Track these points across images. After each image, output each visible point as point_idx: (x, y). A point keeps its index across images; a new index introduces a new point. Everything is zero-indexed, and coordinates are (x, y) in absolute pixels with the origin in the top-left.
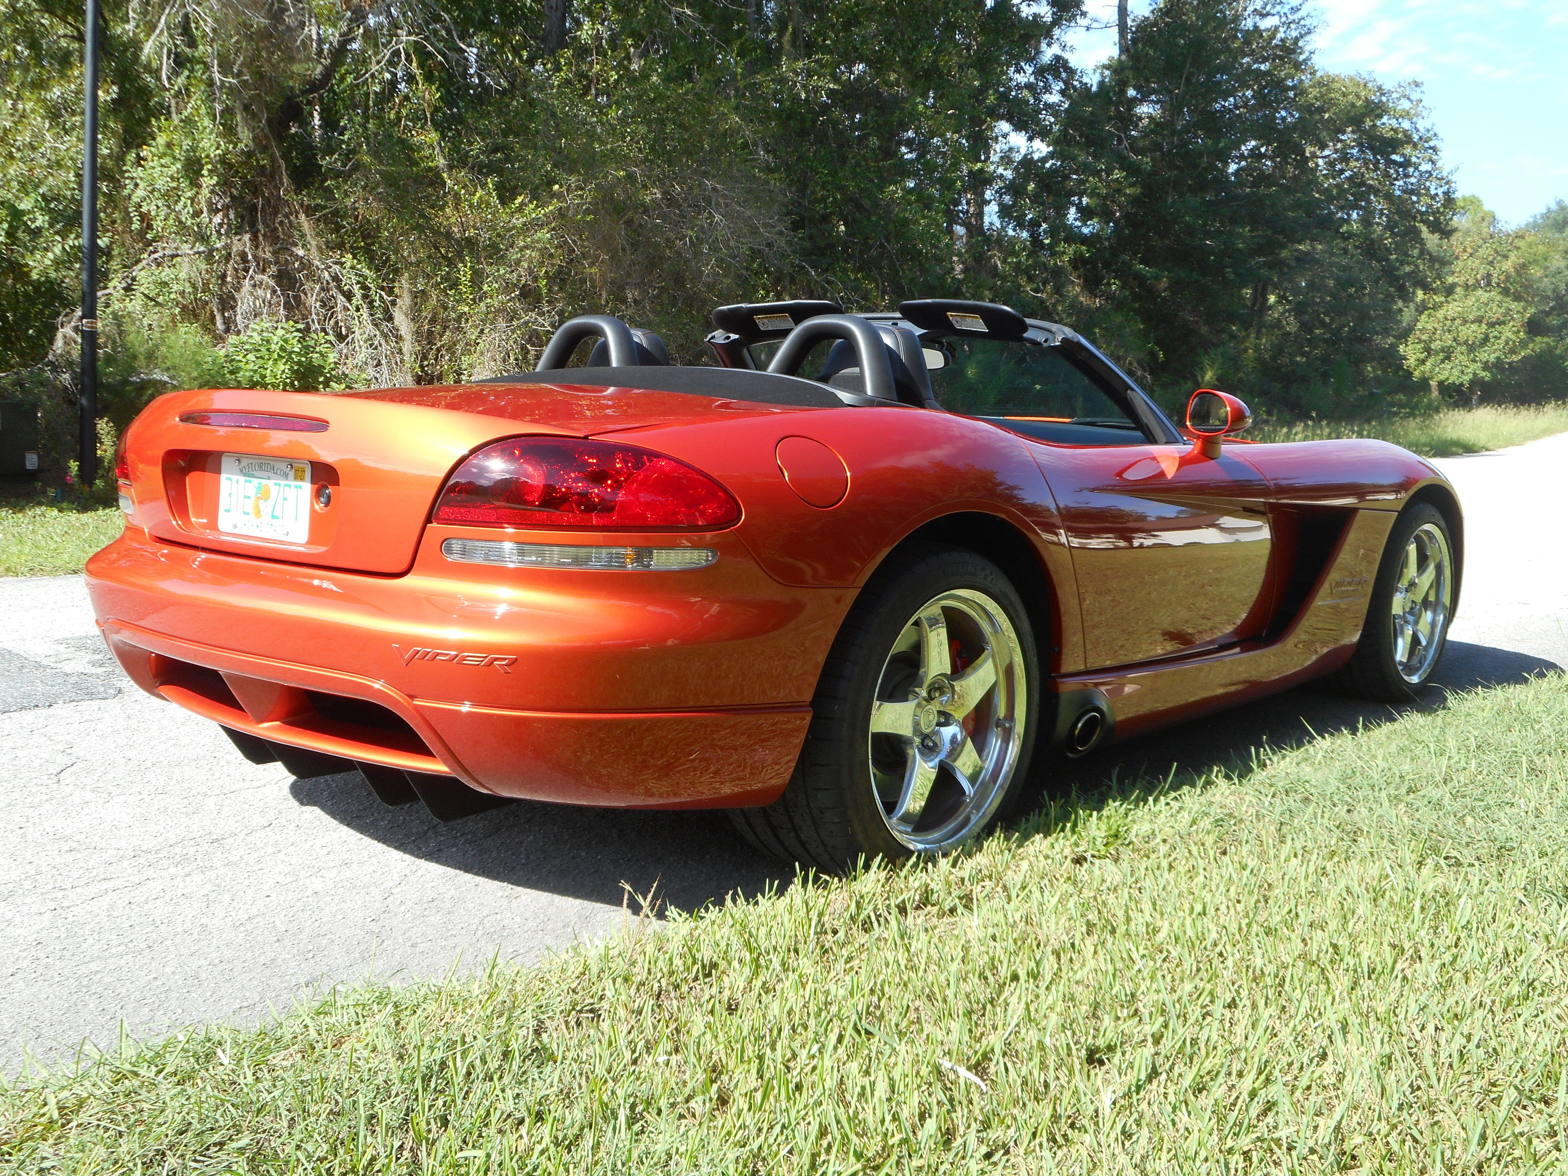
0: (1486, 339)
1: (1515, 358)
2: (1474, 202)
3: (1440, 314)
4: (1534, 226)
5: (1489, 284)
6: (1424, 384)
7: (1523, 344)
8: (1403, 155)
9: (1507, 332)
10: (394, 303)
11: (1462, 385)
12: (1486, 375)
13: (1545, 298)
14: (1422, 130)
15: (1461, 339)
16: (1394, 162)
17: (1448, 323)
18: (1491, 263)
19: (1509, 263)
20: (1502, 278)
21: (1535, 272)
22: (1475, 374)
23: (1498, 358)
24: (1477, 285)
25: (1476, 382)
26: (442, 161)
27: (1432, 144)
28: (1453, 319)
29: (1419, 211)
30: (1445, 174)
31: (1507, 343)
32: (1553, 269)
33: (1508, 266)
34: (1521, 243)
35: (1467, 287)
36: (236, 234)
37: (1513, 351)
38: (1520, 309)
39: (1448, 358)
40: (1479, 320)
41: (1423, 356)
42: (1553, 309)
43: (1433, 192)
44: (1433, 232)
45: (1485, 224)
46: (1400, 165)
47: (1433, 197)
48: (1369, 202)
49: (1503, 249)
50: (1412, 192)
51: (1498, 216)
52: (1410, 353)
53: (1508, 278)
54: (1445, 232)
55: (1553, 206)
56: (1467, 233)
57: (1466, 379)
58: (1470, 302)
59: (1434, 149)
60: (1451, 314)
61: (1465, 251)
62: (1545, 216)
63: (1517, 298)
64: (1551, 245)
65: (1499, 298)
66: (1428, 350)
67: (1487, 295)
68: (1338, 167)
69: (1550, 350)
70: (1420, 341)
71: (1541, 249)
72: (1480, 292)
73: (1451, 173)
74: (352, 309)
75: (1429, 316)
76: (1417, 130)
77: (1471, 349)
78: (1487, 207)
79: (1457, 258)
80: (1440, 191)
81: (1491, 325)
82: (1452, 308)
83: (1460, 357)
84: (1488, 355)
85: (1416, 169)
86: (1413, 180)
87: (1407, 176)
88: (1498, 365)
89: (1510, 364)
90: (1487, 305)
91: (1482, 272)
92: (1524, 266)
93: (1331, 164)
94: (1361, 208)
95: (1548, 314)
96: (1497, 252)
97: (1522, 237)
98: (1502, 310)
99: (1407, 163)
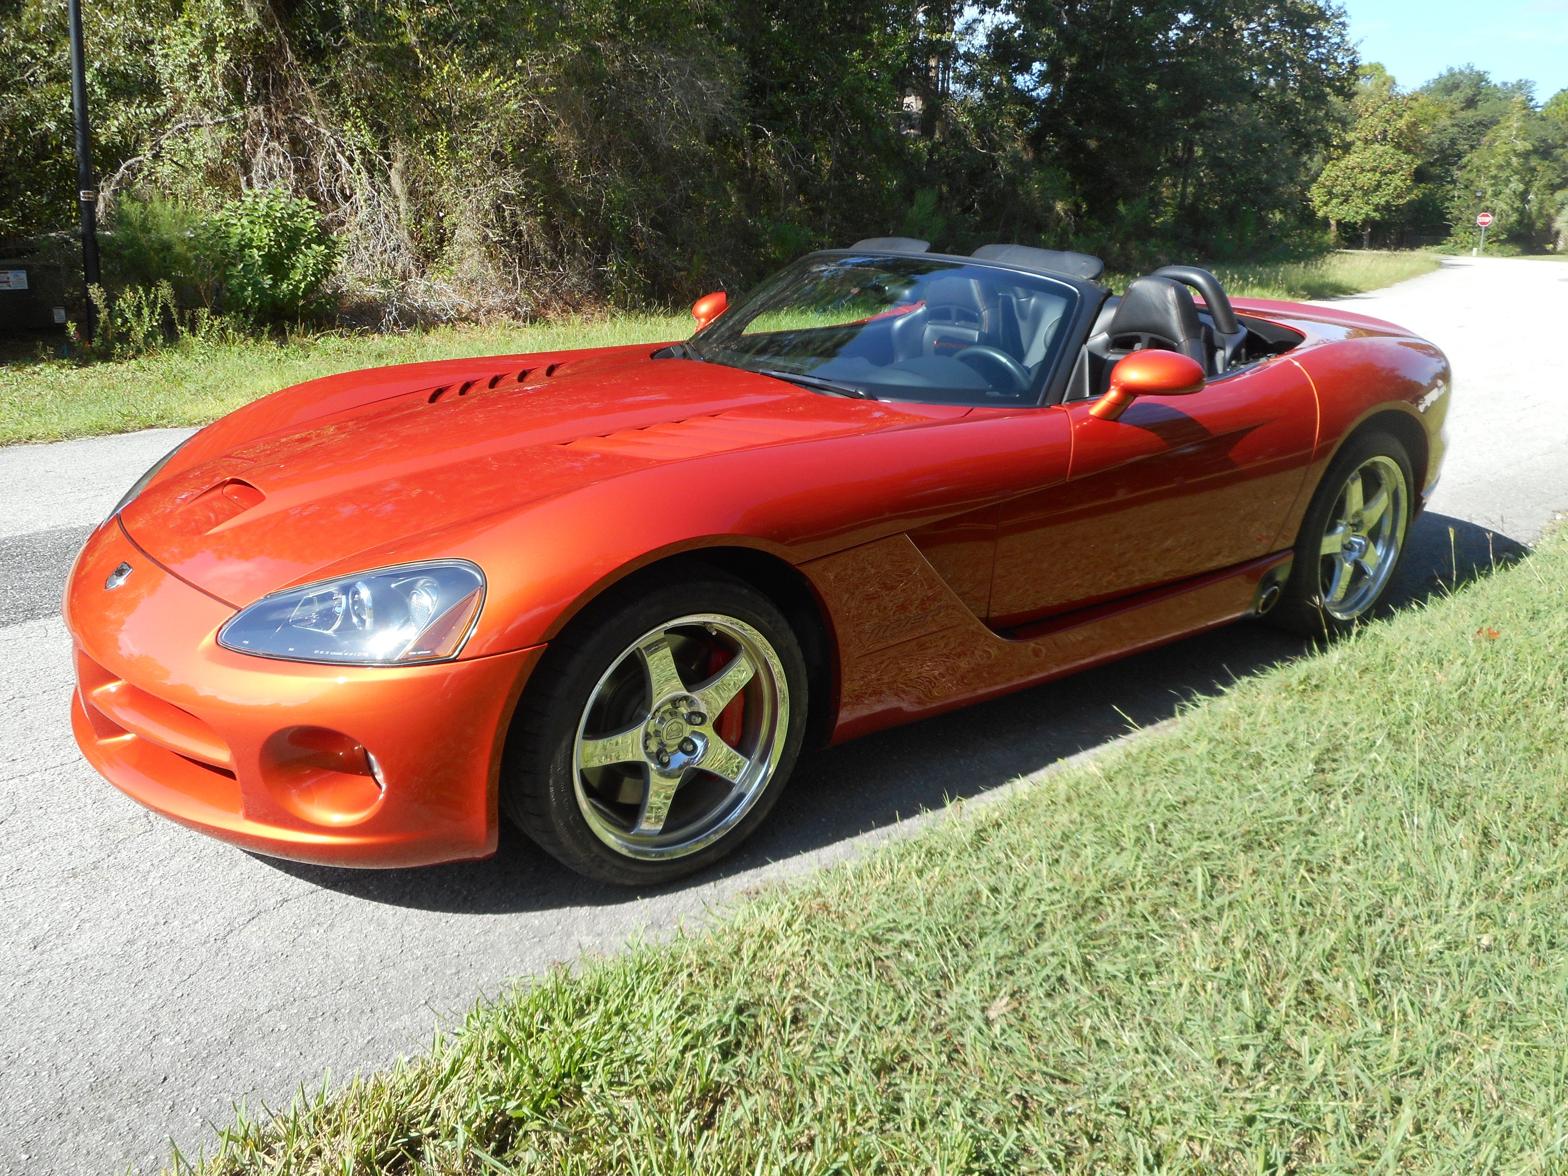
0: (1379, 185)
1: (1401, 202)
2: (1378, 68)
3: (1342, 164)
4: (1427, 90)
5: (1384, 139)
6: (1325, 223)
7: (1409, 190)
8: (1316, 29)
9: (1396, 181)
10: (390, 166)
11: (1356, 223)
12: (1377, 216)
13: (1431, 152)
14: (1334, 7)
15: (1358, 186)
16: (1308, 35)
17: (1349, 171)
18: (1388, 121)
19: (1403, 121)
20: (1396, 134)
21: (1424, 129)
22: (1367, 214)
23: (1387, 201)
24: (1375, 140)
25: (1368, 221)
26: (415, 38)
27: (1341, 20)
28: (1353, 168)
29: (1327, 77)
30: (1351, 46)
31: (1395, 189)
32: (1440, 127)
33: (1401, 124)
34: (1414, 104)
35: (1366, 141)
36: (252, 104)
37: (1399, 196)
38: (1409, 160)
39: (1346, 201)
40: (1374, 170)
41: (1325, 199)
42: (1437, 160)
43: (1339, 61)
44: (1338, 96)
45: (1386, 87)
46: (1313, 37)
47: (1339, 66)
48: (1285, 69)
49: (1398, 110)
50: (1322, 61)
51: (1398, 82)
52: (1316, 195)
53: (1400, 135)
54: (1349, 96)
55: (1445, 73)
56: (1370, 95)
57: (1359, 219)
58: (1368, 154)
59: (1344, 24)
60: (1351, 164)
61: (1367, 110)
62: (1437, 81)
63: (1408, 151)
64: (1441, 106)
65: (1392, 151)
66: (1330, 193)
67: (1382, 148)
68: (1260, 38)
69: (1432, 194)
70: (1325, 186)
71: (1432, 109)
72: (1377, 146)
73: (1356, 45)
74: (354, 172)
75: (1334, 165)
76: (1330, 8)
77: (1366, 193)
78: (1389, 72)
79: (1360, 116)
80: (1346, 60)
81: (1384, 174)
82: (1352, 159)
83: (1357, 200)
84: (1380, 199)
85: (1327, 41)
86: (1324, 51)
87: (1319, 46)
88: (1387, 207)
89: (1397, 206)
90: (1381, 156)
91: (1380, 129)
92: (1415, 124)
93: (1254, 36)
94: (1278, 75)
95: (1432, 164)
96: (1393, 112)
97: (1416, 100)
98: (1394, 161)
99: (1319, 36)
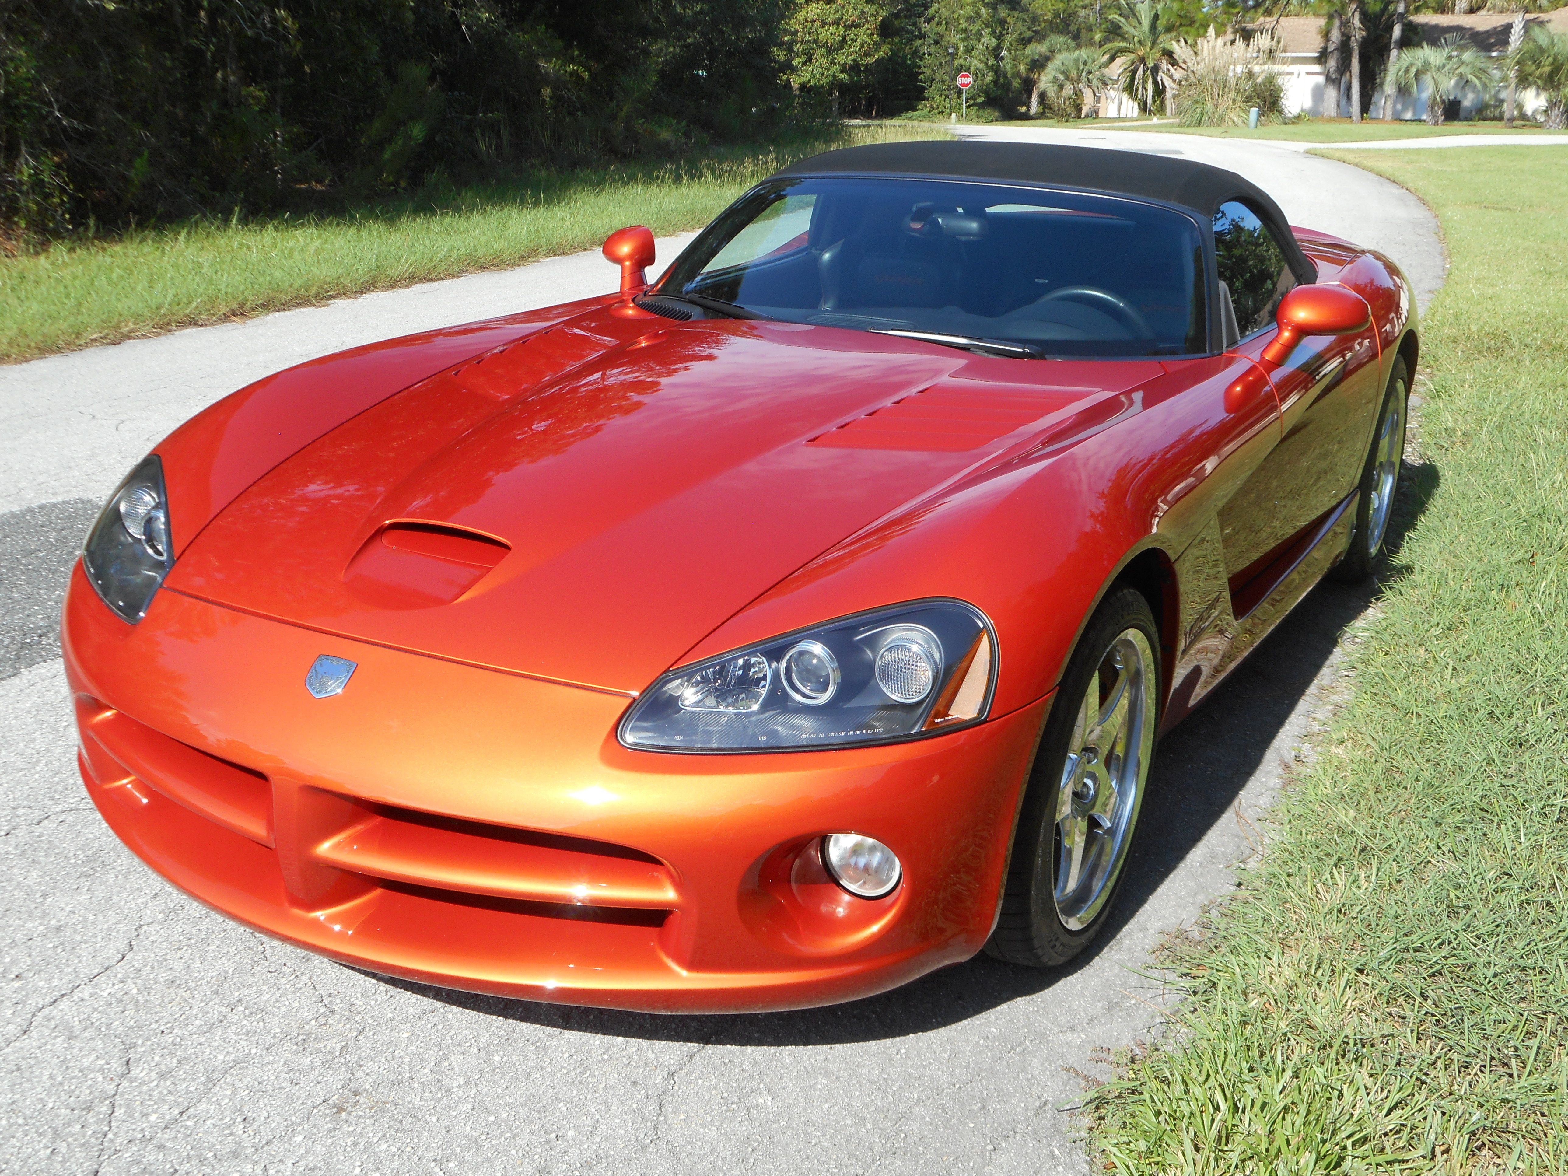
0: (844, 41)
1: (870, 60)
7: (877, 46)
9: (862, 35)
11: (822, 87)
12: (844, 77)
15: (821, 42)
17: (809, 25)
22: (834, 76)
23: (854, 60)
25: (835, 84)
28: (813, 21)
31: (862, 46)
37: (867, 54)
38: (873, 11)
39: (810, 60)
40: (836, 23)
42: (902, 11)
57: (826, 81)
69: (901, 51)
77: (830, 50)
81: (848, 27)
83: (821, 59)
84: (845, 57)
88: (855, 68)
89: (867, 65)
95: (897, 16)
98: (857, 13)
